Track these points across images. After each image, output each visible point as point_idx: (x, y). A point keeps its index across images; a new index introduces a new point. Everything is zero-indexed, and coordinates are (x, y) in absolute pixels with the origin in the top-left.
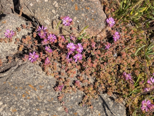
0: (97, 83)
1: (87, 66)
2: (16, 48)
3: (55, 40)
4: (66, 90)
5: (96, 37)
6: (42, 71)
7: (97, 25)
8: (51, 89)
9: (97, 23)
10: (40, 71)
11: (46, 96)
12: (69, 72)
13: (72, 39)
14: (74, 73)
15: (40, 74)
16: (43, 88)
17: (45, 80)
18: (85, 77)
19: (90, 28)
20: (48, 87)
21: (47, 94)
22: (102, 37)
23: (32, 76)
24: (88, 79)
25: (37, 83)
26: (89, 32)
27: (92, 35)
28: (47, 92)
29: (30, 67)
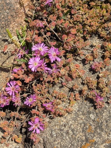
0: (102, 33)
1: (72, 43)
2: (15, 144)
3: (17, 84)
4: (104, 90)
5: (27, 16)
6: (62, 119)
7: (8, 9)
8: (97, 114)
9: (5, 8)
10: (63, 121)
11: (108, 127)
12: (74, 75)
13: (22, 56)
14: (77, 68)
15: (68, 123)
16: (93, 127)
17: (79, 119)
18: (87, 50)
19: (10, 21)
20: (93, 118)
21: (105, 123)
22: (28, 5)
23: (67, 138)
24: (92, 46)
25: (81, 134)
26: (16, 24)
27: (23, 20)
28: (102, 123)
29: (52, 135)
